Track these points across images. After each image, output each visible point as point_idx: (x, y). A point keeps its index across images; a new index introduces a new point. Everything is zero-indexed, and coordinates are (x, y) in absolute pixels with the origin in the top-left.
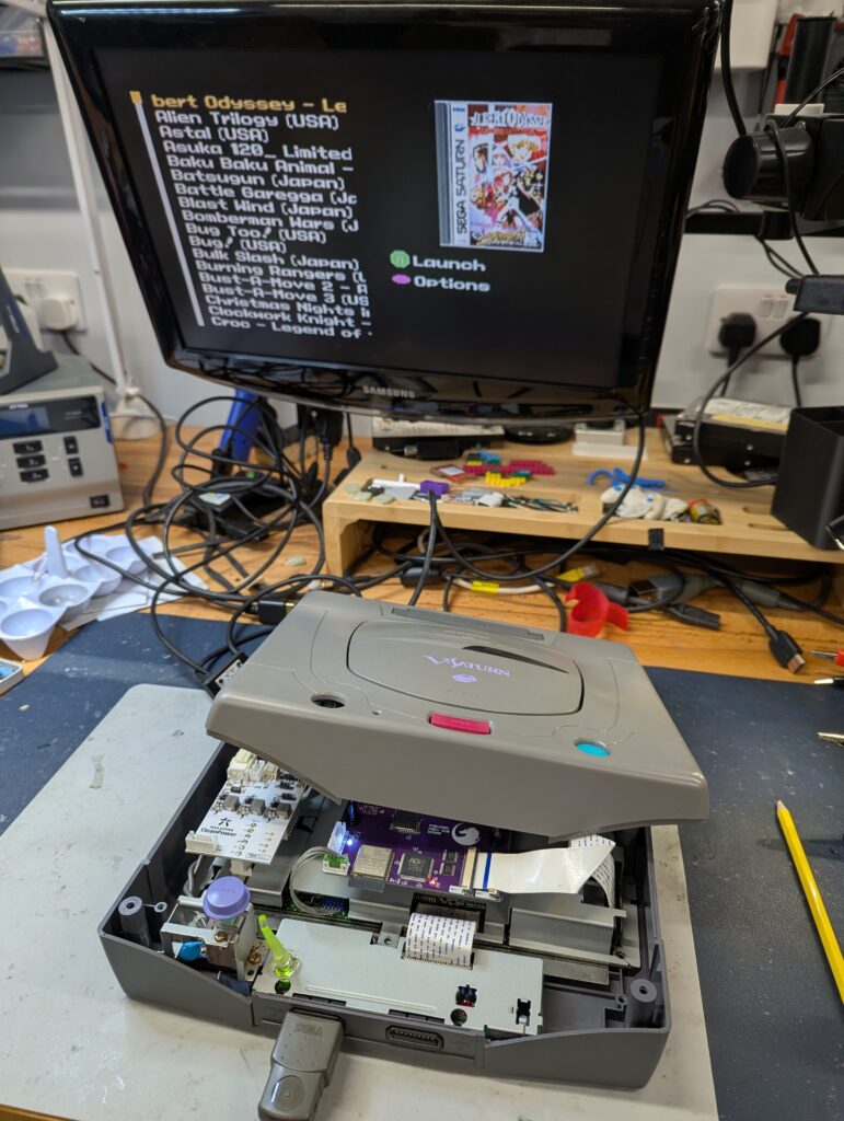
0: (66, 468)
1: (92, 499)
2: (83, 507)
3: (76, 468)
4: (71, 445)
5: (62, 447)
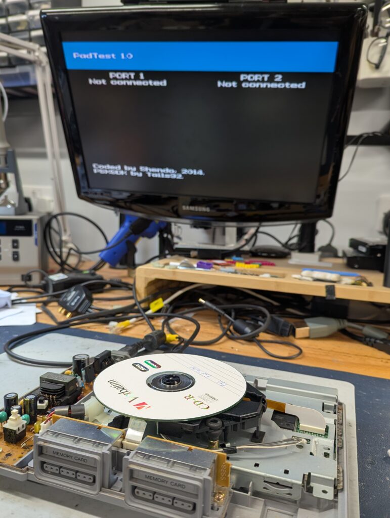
0: (10, 255)
1: (23, 276)
2: (17, 280)
3: (16, 256)
4: (15, 244)
5: (10, 244)
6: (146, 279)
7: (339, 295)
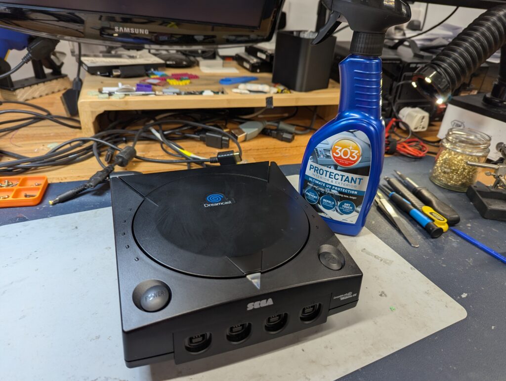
6: (92, 112)
7: (275, 104)
